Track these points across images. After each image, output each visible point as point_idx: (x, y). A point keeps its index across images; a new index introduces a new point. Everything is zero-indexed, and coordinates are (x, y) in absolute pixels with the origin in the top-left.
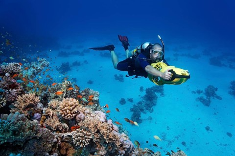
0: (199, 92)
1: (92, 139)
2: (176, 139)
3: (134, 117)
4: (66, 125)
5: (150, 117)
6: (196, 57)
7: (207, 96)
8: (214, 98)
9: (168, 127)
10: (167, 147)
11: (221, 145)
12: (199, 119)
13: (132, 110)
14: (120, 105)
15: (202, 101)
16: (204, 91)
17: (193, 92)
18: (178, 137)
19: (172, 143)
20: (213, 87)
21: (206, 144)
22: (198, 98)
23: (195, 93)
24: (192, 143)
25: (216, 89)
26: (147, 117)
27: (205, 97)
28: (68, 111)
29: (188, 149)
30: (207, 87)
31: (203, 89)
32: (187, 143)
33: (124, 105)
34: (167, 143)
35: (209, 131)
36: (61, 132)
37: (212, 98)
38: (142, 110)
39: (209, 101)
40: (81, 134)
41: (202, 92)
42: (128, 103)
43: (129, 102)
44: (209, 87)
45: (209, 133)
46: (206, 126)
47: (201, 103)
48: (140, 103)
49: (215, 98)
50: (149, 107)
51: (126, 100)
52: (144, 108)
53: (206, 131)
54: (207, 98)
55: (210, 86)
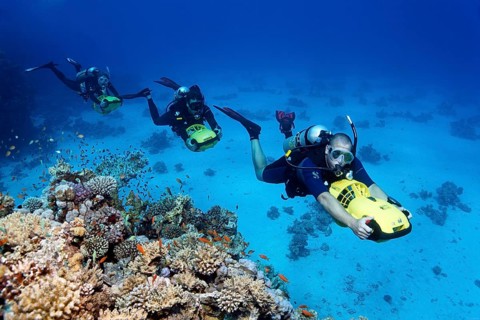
0: (425, 195)
1: (241, 303)
2: (373, 290)
3: (295, 245)
4: (204, 283)
5: (324, 244)
6: (423, 119)
7: (441, 204)
8: (454, 209)
9: (358, 265)
10: (356, 304)
11: (461, 303)
12: (421, 251)
13: (291, 230)
14: (269, 219)
15: (429, 214)
16: (435, 194)
17: (413, 195)
18: (377, 286)
19: (366, 297)
20: (454, 186)
21: (432, 301)
22: (423, 209)
23: (416, 197)
24: (404, 299)
25: (460, 191)
26: (320, 245)
27: (436, 206)
28: (208, 265)
29: (395, 309)
30: (441, 186)
31: (432, 190)
32: (393, 298)
33: (276, 220)
34: (355, 296)
35: (440, 276)
36: (197, 291)
37: (450, 207)
38: (310, 231)
39: (444, 216)
40: (229, 297)
41: (430, 195)
42: (284, 216)
43: (286, 214)
44: (446, 185)
45: (439, 279)
46: (433, 266)
47: (429, 219)
48: (306, 217)
49: (457, 209)
50: (325, 224)
51: (281, 211)
52: (315, 227)
53: (433, 275)
54: (440, 208)
55: (447, 183)
